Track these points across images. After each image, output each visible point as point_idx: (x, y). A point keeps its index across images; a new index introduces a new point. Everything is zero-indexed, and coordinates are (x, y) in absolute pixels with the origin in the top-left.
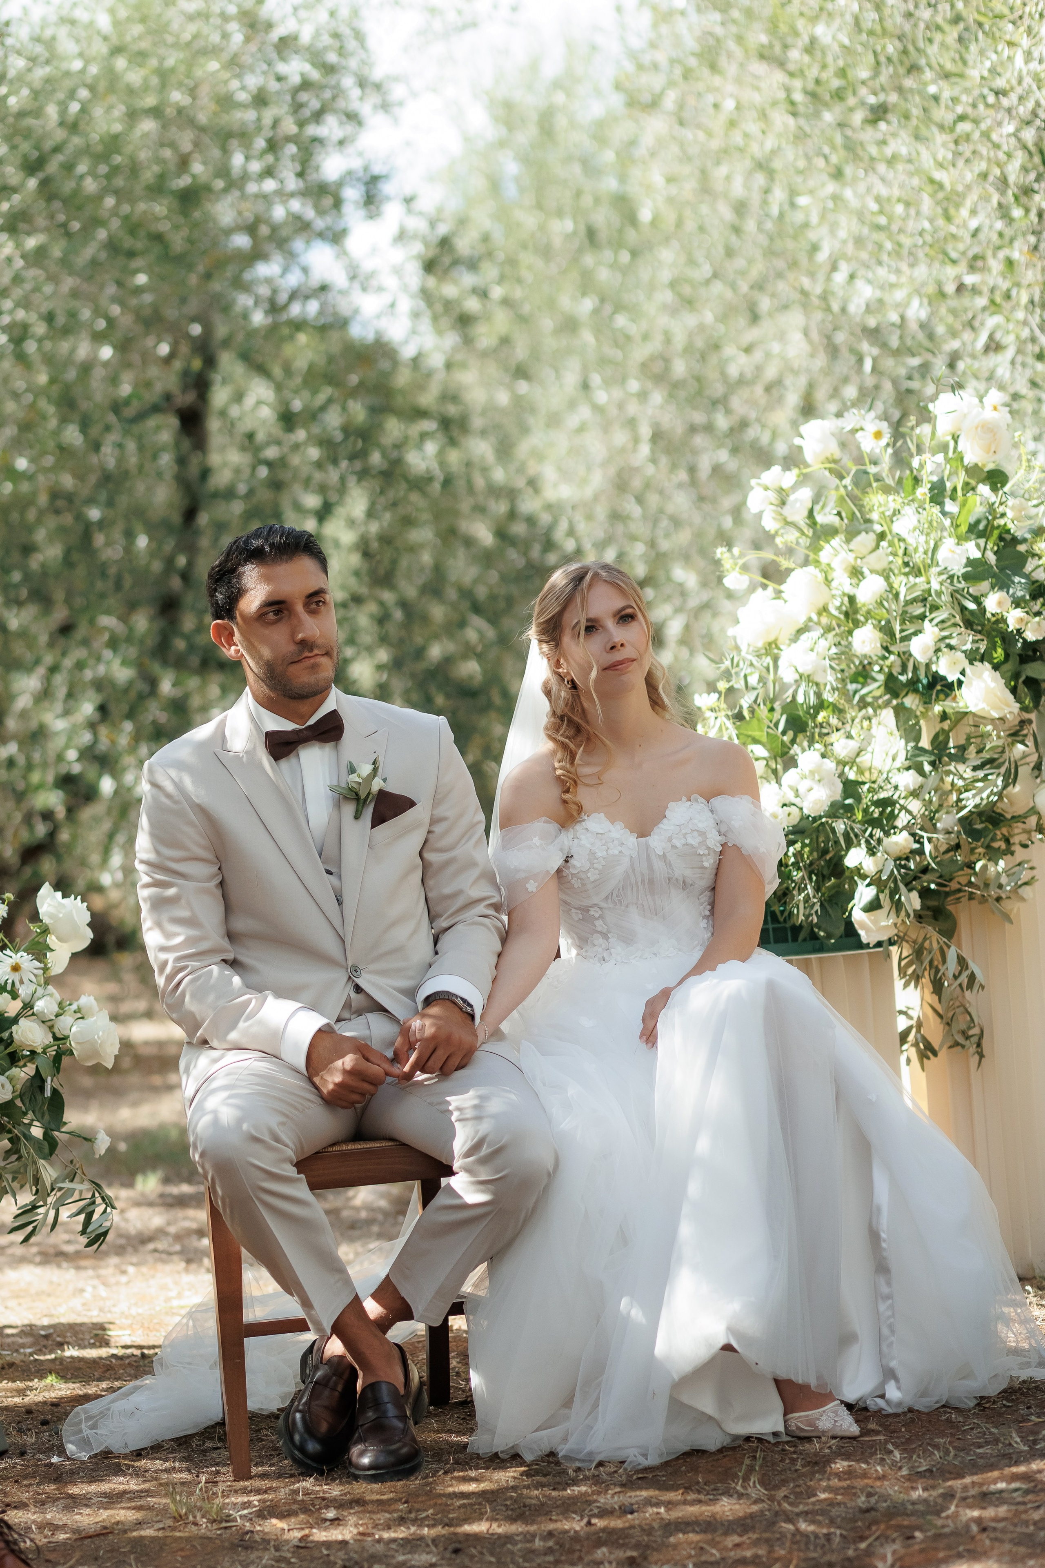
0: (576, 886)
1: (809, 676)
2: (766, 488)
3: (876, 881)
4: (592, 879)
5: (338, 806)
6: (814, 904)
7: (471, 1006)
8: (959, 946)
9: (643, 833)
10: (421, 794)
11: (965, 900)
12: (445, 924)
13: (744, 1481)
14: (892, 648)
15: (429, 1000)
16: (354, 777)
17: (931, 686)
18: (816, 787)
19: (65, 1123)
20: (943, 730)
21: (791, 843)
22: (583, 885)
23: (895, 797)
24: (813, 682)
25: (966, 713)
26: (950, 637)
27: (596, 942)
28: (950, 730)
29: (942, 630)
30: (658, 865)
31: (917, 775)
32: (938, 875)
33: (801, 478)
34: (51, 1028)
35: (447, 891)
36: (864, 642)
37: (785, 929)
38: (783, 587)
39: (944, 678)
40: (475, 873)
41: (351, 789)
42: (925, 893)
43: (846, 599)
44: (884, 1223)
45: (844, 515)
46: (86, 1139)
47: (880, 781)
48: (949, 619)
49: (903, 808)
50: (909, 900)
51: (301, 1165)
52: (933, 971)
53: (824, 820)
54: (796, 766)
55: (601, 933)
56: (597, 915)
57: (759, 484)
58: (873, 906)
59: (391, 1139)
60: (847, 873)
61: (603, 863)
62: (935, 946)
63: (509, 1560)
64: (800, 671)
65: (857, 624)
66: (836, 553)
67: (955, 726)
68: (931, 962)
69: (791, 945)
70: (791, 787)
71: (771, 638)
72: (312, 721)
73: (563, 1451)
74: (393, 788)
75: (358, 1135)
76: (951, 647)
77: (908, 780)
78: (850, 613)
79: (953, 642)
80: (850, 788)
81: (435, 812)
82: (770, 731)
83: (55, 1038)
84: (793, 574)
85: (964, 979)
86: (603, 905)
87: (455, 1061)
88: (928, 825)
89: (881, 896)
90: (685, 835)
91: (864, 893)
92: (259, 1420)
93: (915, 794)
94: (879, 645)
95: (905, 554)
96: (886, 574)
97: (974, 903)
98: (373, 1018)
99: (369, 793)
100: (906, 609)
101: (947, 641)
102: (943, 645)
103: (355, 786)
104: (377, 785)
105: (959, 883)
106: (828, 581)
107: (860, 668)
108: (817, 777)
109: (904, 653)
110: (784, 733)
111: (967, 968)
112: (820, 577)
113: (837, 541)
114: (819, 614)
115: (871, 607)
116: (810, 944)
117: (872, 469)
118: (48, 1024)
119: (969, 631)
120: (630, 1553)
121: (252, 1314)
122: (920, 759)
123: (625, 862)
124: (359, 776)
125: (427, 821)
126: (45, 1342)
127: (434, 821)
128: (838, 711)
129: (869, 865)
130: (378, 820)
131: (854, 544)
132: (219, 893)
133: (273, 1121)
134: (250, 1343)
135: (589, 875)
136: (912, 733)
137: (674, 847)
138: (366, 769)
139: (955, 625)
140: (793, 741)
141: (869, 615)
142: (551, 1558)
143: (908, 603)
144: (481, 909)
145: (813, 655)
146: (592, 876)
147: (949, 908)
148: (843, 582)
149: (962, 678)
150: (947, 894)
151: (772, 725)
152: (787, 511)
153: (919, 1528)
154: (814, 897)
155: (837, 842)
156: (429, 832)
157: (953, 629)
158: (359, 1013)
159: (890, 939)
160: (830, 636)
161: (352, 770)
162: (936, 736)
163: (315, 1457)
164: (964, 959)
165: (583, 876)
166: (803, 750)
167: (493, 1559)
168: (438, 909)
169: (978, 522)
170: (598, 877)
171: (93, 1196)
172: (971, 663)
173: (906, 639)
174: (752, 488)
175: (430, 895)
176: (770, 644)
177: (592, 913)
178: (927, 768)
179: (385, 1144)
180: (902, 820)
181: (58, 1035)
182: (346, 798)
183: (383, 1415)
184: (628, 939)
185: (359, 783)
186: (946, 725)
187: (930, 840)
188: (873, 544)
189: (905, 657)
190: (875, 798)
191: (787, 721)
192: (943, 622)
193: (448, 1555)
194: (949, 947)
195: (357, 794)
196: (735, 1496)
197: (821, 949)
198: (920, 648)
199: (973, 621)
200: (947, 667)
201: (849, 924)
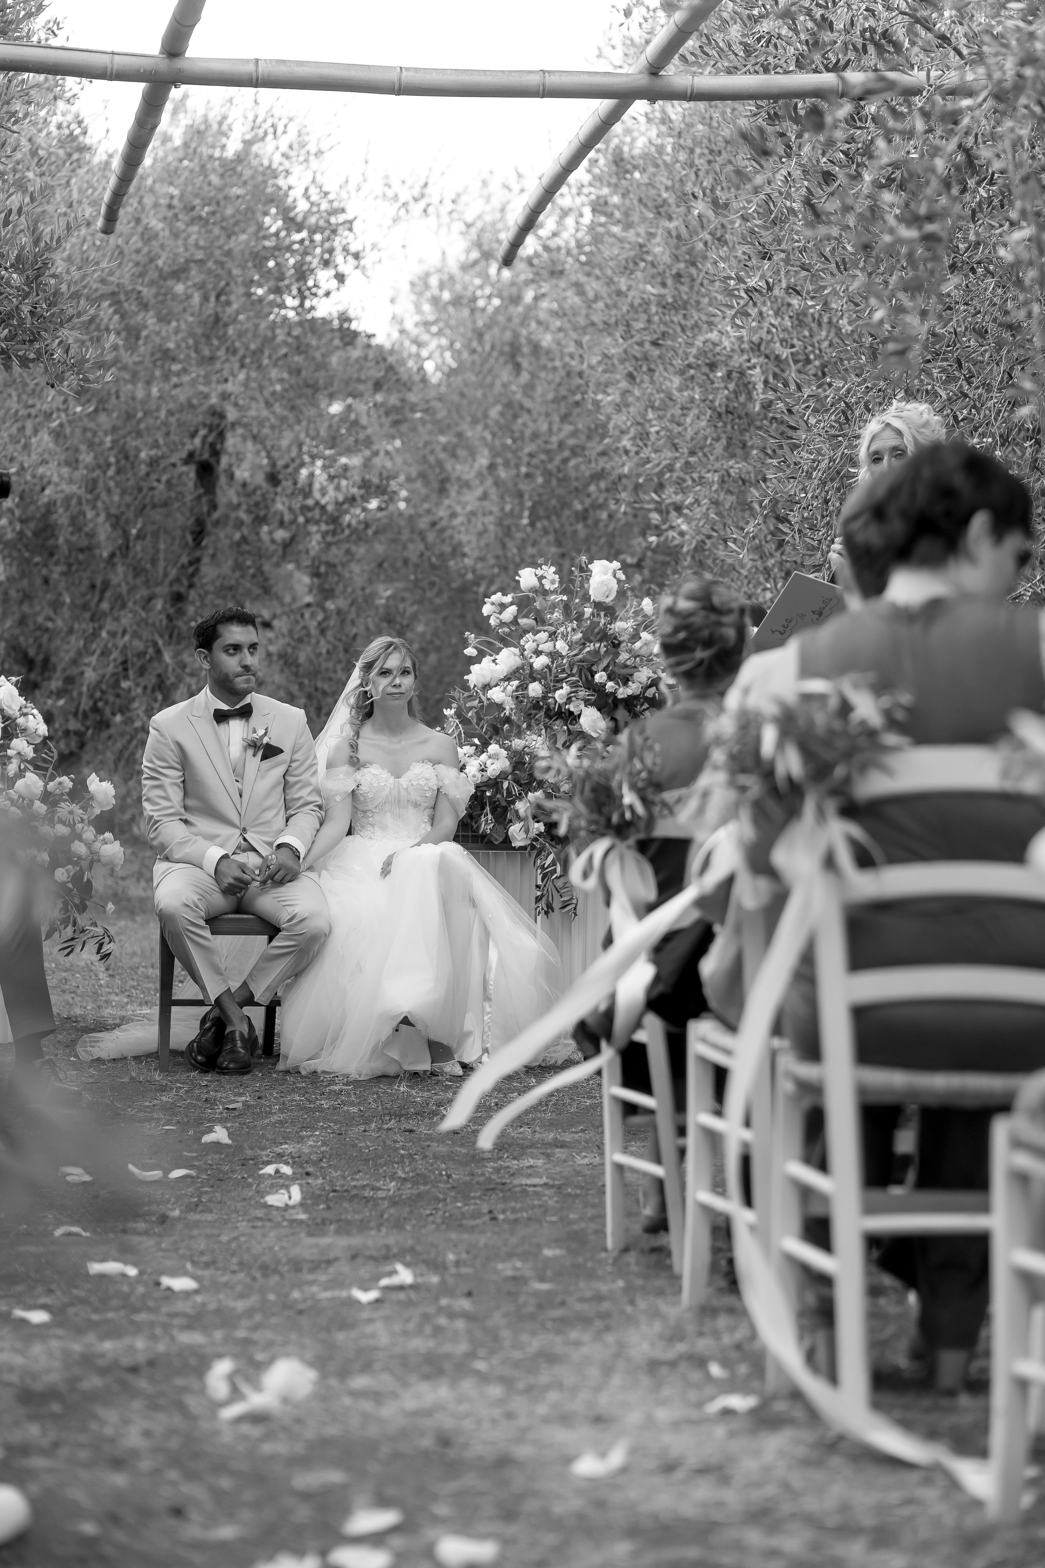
2: (493, 604)
5: (245, 749)
9: (398, 776)
10: (286, 747)
14: (547, 695)
15: (279, 846)
17: (566, 716)
18: (496, 763)
19: (92, 897)
25: (582, 732)
29: (573, 687)
30: (404, 793)
36: (533, 690)
38: (497, 657)
39: (572, 712)
40: (309, 789)
43: (529, 666)
44: (492, 976)
46: (102, 906)
48: (577, 682)
51: (207, 921)
53: (498, 780)
54: (488, 751)
65: (532, 679)
66: (528, 641)
70: (483, 762)
71: (486, 683)
73: (319, 1070)
74: (273, 743)
75: (239, 909)
76: (577, 697)
79: (578, 694)
87: (288, 878)
92: (175, 1053)
94: (542, 693)
98: (251, 854)
100: (556, 675)
101: (575, 693)
102: (573, 695)
104: (266, 740)
108: (496, 758)
113: (529, 635)
114: (514, 672)
115: (541, 672)
118: (88, 845)
119: (586, 690)
121: (177, 995)
123: (387, 790)
127: (292, 761)
128: (516, 725)
130: (264, 758)
131: (537, 637)
133: (196, 897)
134: (174, 1009)
138: (261, 732)
139: (579, 686)
140: (489, 738)
141: (539, 675)
143: (557, 671)
144: (311, 807)
146: (370, 795)
149: (581, 713)
152: (502, 616)
154: (491, 820)
158: (244, 851)
161: (255, 731)
163: (200, 1063)
166: (493, 744)
171: (104, 934)
172: (587, 706)
181: (93, 852)
183: (235, 1045)
184: (384, 828)
188: (546, 638)
192: (574, 683)
198: (560, 695)
199: (590, 685)
200: (574, 707)
201: (507, 837)
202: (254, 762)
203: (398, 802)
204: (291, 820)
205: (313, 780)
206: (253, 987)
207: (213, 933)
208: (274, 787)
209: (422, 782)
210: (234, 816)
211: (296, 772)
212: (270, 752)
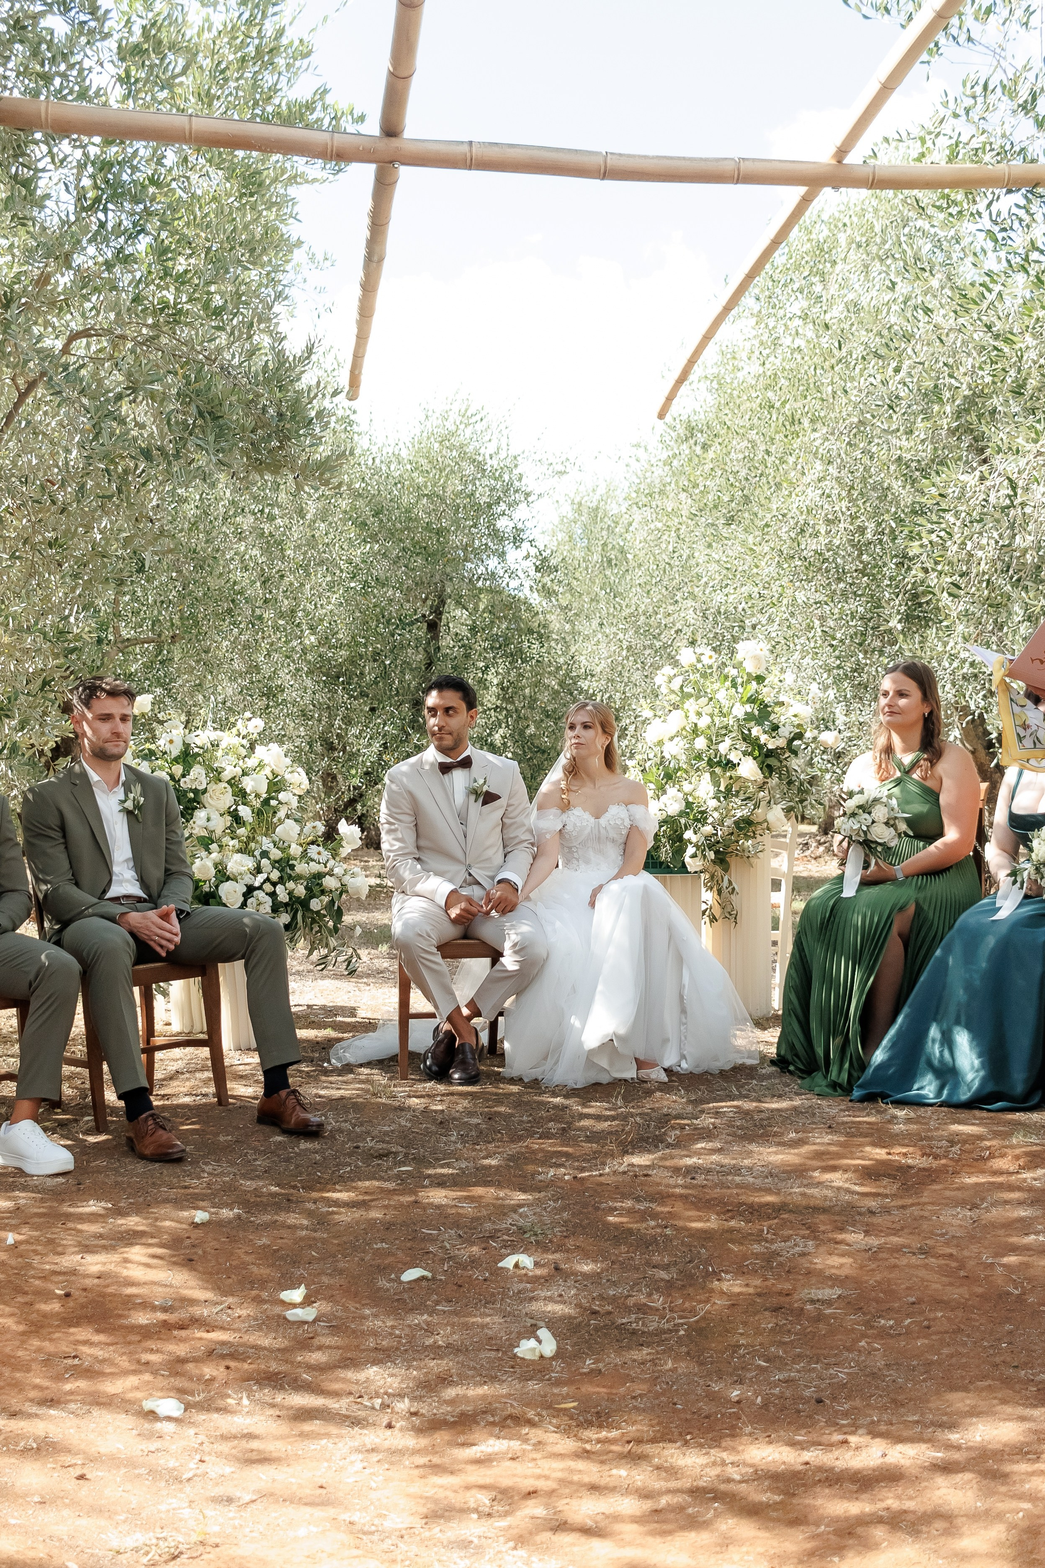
1: (675, 756)
2: (664, 675)
3: (697, 846)
6: (669, 853)
8: (730, 876)
9: (597, 818)
11: (734, 856)
13: (616, 1098)
14: (711, 747)
15: (499, 882)
17: (727, 764)
18: (674, 803)
19: (343, 921)
20: (730, 783)
23: (708, 810)
24: (677, 759)
25: (741, 777)
26: (736, 744)
28: (733, 784)
29: (733, 741)
30: (603, 831)
31: (718, 802)
32: (723, 845)
33: (679, 672)
36: (700, 744)
37: (655, 863)
38: (667, 718)
39: (732, 762)
40: (524, 829)
42: (717, 852)
43: (694, 725)
45: (695, 689)
46: (352, 928)
47: (702, 803)
48: (736, 737)
49: (711, 815)
50: (710, 854)
51: (439, 948)
52: (718, 885)
53: (676, 818)
54: (667, 794)
57: (662, 672)
58: (694, 856)
60: (684, 841)
62: (720, 875)
63: (512, 1124)
64: (672, 753)
65: (697, 736)
66: (691, 705)
67: (736, 782)
68: (717, 881)
69: (658, 869)
70: (663, 803)
71: (661, 739)
75: (465, 936)
76: (736, 749)
77: (713, 803)
78: (695, 731)
79: (737, 746)
80: (689, 805)
82: (657, 778)
84: (671, 713)
85: (730, 889)
87: (508, 908)
88: (721, 823)
89: (698, 852)
91: (690, 850)
92: (413, 1055)
93: (716, 809)
94: (706, 745)
95: (720, 708)
96: (712, 716)
97: (738, 858)
98: (475, 887)
100: (719, 731)
101: (735, 746)
102: (733, 747)
104: (485, 788)
105: (732, 849)
106: (687, 717)
107: (698, 754)
108: (675, 799)
109: (716, 749)
110: (663, 779)
111: (732, 885)
112: (684, 714)
113: (692, 700)
114: (682, 730)
115: (704, 729)
116: (665, 870)
117: (708, 670)
118: (339, 879)
119: (744, 743)
120: (563, 1126)
121: (412, 1011)
122: (719, 795)
123: (588, 830)
126: (329, 1013)
127: (508, 806)
128: (686, 772)
129: (694, 838)
130: (485, 803)
131: (699, 702)
133: (428, 928)
134: (412, 1021)
136: (717, 784)
138: (481, 781)
139: (739, 739)
140: (666, 783)
141: (703, 732)
142: (530, 1125)
143: (719, 729)
144: (525, 844)
145: (678, 747)
146: (574, 834)
147: (727, 859)
148: (693, 717)
149: (740, 762)
150: (727, 853)
151: (658, 776)
152: (671, 685)
153: (688, 1124)
154: (670, 850)
155: (681, 828)
157: (738, 741)
158: (470, 885)
159: (701, 871)
160: (686, 740)
161: (475, 781)
162: (727, 786)
164: (731, 881)
166: (670, 788)
167: (505, 1124)
169: (751, 697)
171: (352, 953)
172: (744, 756)
173: (718, 744)
174: (659, 673)
176: (660, 741)
178: (722, 799)
180: (710, 820)
181: (343, 884)
184: (587, 862)
186: (732, 781)
187: (721, 829)
188: (707, 702)
189: (717, 751)
190: (699, 810)
191: (665, 774)
192: (734, 737)
193: (486, 1120)
194: (725, 876)
196: (612, 1104)
197: (670, 873)
198: (723, 748)
199: (746, 738)
200: (734, 757)
201: (683, 863)
202: (475, 807)
203: (598, 839)
204: (509, 856)
205: (526, 822)
207: (443, 957)
209: (619, 822)
210: (459, 854)
211: (511, 815)
212: (489, 798)
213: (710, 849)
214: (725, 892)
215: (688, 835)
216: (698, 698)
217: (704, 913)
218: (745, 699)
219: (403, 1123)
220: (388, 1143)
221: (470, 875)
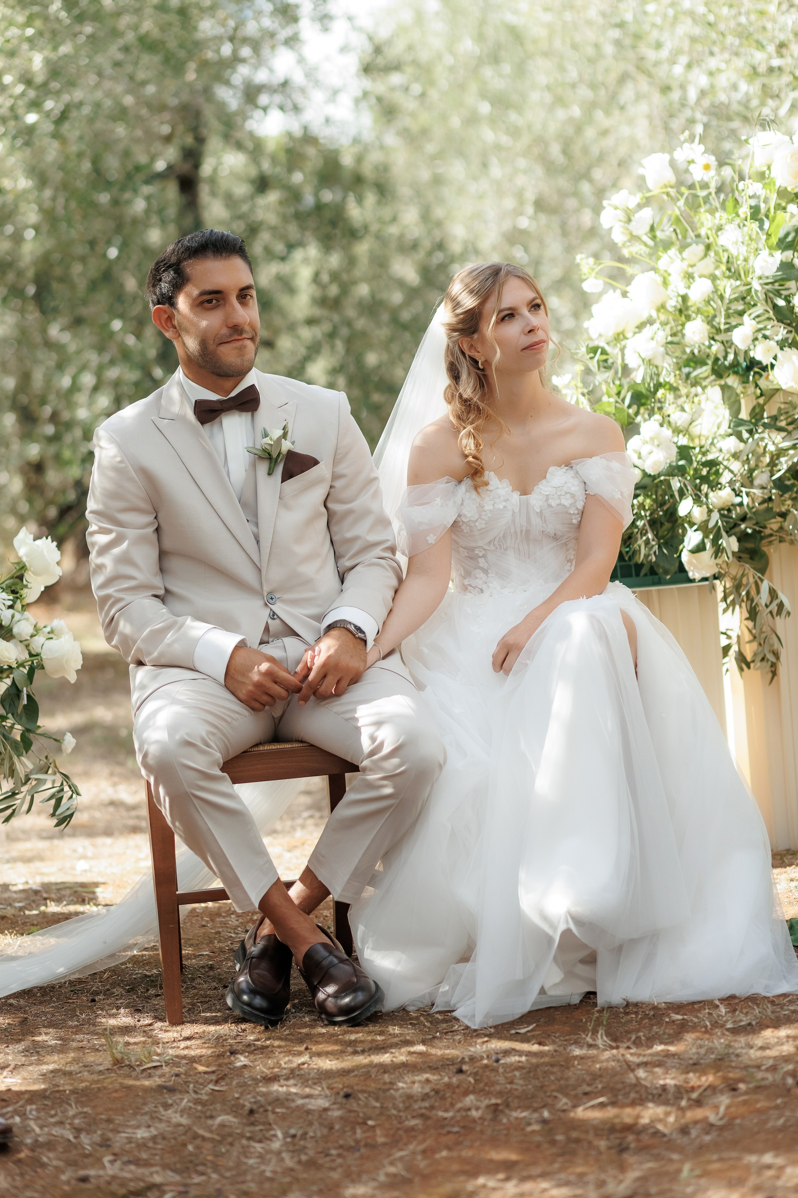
0: (465, 531)
1: (650, 361)
2: (616, 208)
3: (704, 527)
4: (479, 528)
5: (254, 466)
6: (653, 546)
7: (364, 633)
8: (771, 580)
9: (525, 492)
11: (776, 542)
12: (349, 564)
13: (593, 1034)
14: (717, 337)
15: (330, 627)
16: (267, 440)
17: (749, 368)
18: (655, 450)
19: (39, 727)
20: (759, 404)
21: (636, 496)
22: (471, 531)
23: (720, 459)
24: (653, 365)
25: (777, 390)
26: (765, 328)
27: (478, 576)
28: (765, 404)
29: (758, 323)
30: (536, 521)
31: (737, 441)
32: (754, 522)
33: (644, 201)
34: (27, 646)
35: (349, 535)
36: (694, 333)
37: (629, 566)
38: (628, 289)
39: (759, 363)
41: (264, 450)
42: (742, 538)
43: (680, 299)
45: (678, 231)
46: (55, 740)
47: (707, 447)
48: (763, 314)
49: (726, 467)
50: (728, 543)
52: (749, 603)
53: (662, 478)
54: (639, 434)
55: (482, 569)
56: (481, 554)
57: (610, 205)
58: (700, 548)
59: (302, 742)
60: (680, 521)
61: (490, 515)
62: (751, 580)
63: (390, 1105)
64: (643, 356)
65: (688, 318)
66: (672, 261)
67: (769, 400)
68: (748, 593)
69: (634, 579)
70: (635, 451)
71: (620, 330)
72: (233, 394)
74: (299, 449)
75: (276, 737)
76: (765, 337)
77: (732, 444)
78: (683, 309)
79: (767, 333)
80: (684, 452)
81: (336, 470)
82: (618, 405)
83: (31, 655)
84: (636, 278)
85: (774, 607)
86: (486, 547)
88: (747, 482)
89: (706, 541)
90: (559, 497)
91: (692, 538)
93: (736, 456)
94: (706, 335)
95: (728, 262)
96: (714, 278)
97: (784, 545)
99: (279, 453)
100: (730, 305)
101: (763, 332)
102: (760, 336)
103: (268, 447)
104: (286, 445)
105: (771, 529)
106: (665, 283)
107: (691, 355)
108: (656, 442)
109: (727, 342)
110: (629, 407)
111: (777, 597)
112: (659, 280)
113: (673, 252)
114: (658, 310)
115: (701, 306)
116: (650, 578)
117: (702, 193)
118: (25, 644)
119: (780, 324)
120: (494, 1101)
122: (740, 429)
124: (271, 440)
125: (329, 476)
126: (34, 898)
127: (335, 477)
128: (674, 389)
129: (698, 514)
130: (287, 475)
131: (685, 254)
132: (154, 537)
135: (477, 524)
136: (735, 408)
137: (550, 506)
139: (769, 319)
140: (637, 413)
141: (699, 311)
142: (426, 1104)
143: (731, 301)
144: (378, 551)
145: (653, 344)
147: (765, 549)
148: (678, 286)
149: (774, 362)
150: (762, 538)
151: (619, 401)
152: (632, 226)
153: (742, 1080)
154: (653, 540)
155: (672, 496)
156: (331, 487)
157: (767, 323)
159: (714, 575)
160: (668, 328)
161: (266, 435)
162: (754, 409)
164: (774, 591)
165: (472, 525)
166: (645, 420)
167: (378, 1105)
168: (340, 550)
169: (787, 235)
170: (484, 526)
171: (62, 784)
172: (782, 349)
173: (728, 330)
174: (604, 208)
175: (334, 539)
176: (618, 334)
177: (477, 552)
178: (745, 435)
179: (295, 745)
180: (725, 478)
181: (33, 653)
182: (260, 458)
185: (271, 445)
186: (761, 401)
187: (748, 494)
188: (702, 254)
189: (727, 344)
190: (704, 460)
191: (632, 397)
192: (758, 316)
193: (340, 1099)
194: (762, 581)
195: (269, 454)
196: (585, 1046)
197: (659, 582)
198: (740, 337)
199: (783, 315)
200: (760, 353)
201: (681, 564)
204: (350, 577)
205: (374, 506)
206: (323, 877)
208: (310, 521)
210: (248, 574)
213: (729, 533)
214: (764, 614)
215: (685, 507)
216: (683, 247)
217: (726, 650)
218: (774, 240)
219: (177, 1118)
220: (147, 1164)
221: (273, 615)
